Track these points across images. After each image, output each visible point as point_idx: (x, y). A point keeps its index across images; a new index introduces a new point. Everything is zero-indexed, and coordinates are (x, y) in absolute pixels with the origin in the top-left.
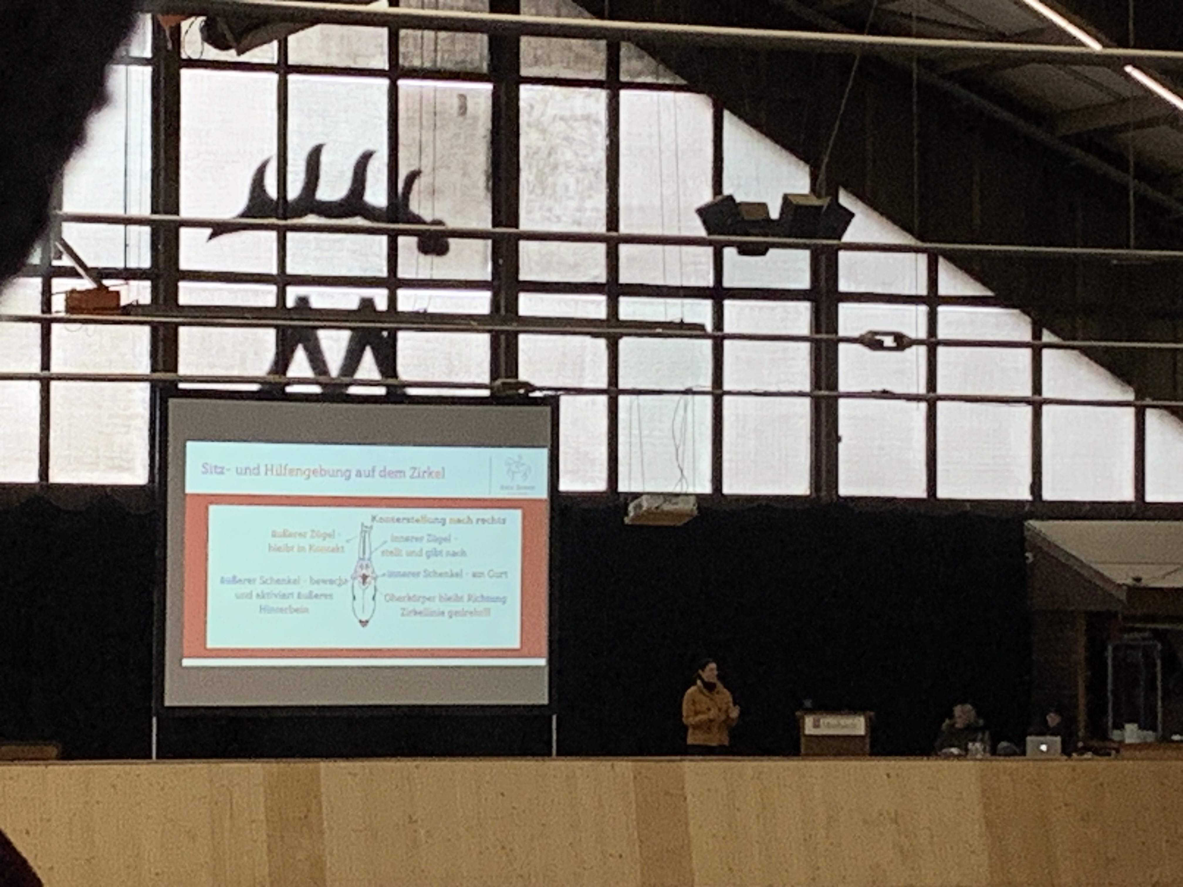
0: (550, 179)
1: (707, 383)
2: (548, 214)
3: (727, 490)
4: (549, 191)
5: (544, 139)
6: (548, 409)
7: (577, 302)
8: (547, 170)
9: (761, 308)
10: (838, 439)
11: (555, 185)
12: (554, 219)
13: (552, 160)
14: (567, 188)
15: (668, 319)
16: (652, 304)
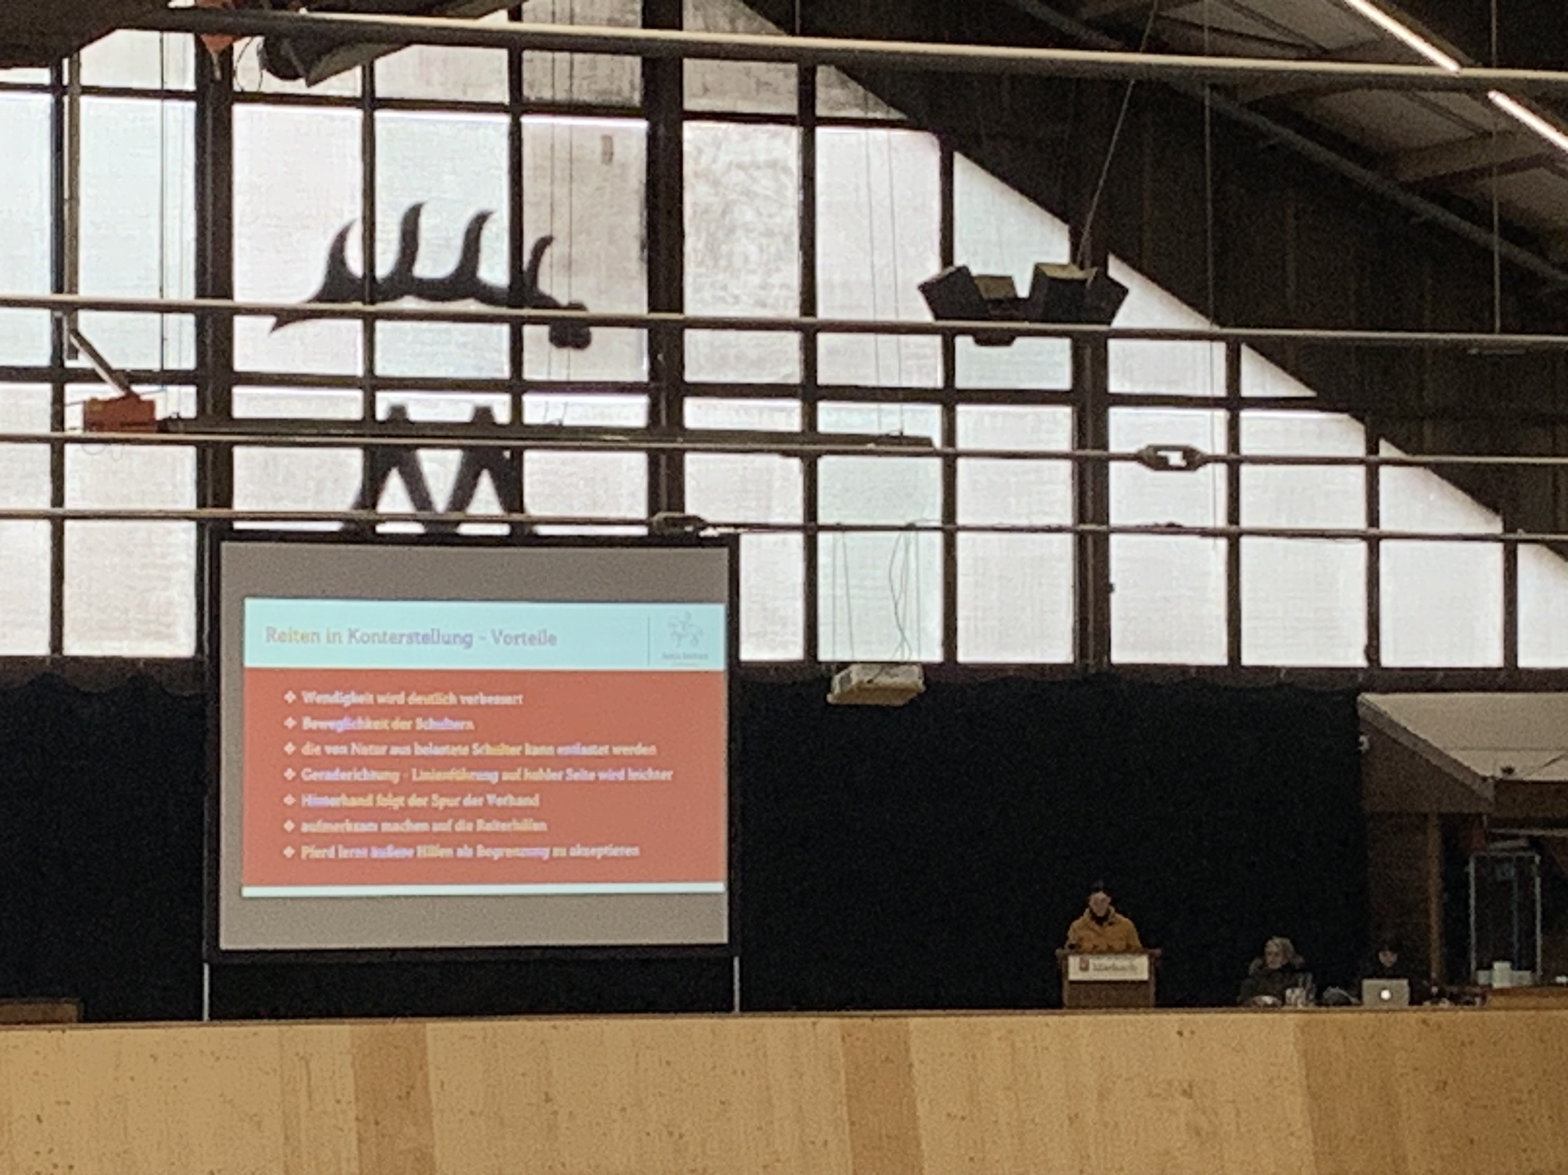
0: (724, 248)
1: (935, 517)
2: (722, 294)
3: (962, 657)
4: (723, 263)
5: (717, 194)
6: (725, 551)
7: (761, 410)
8: (720, 234)
9: (1006, 414)
10: (1109, 588)
11: (730, 254)
12: (730, 300)
13: (727, 221)
14: (746, 259)
15: (884, 431)
16: (860, 411)
